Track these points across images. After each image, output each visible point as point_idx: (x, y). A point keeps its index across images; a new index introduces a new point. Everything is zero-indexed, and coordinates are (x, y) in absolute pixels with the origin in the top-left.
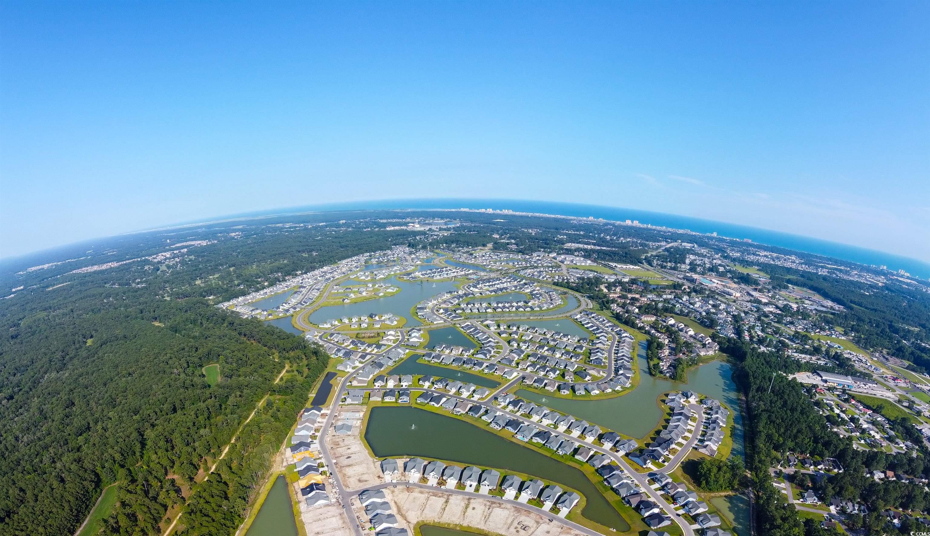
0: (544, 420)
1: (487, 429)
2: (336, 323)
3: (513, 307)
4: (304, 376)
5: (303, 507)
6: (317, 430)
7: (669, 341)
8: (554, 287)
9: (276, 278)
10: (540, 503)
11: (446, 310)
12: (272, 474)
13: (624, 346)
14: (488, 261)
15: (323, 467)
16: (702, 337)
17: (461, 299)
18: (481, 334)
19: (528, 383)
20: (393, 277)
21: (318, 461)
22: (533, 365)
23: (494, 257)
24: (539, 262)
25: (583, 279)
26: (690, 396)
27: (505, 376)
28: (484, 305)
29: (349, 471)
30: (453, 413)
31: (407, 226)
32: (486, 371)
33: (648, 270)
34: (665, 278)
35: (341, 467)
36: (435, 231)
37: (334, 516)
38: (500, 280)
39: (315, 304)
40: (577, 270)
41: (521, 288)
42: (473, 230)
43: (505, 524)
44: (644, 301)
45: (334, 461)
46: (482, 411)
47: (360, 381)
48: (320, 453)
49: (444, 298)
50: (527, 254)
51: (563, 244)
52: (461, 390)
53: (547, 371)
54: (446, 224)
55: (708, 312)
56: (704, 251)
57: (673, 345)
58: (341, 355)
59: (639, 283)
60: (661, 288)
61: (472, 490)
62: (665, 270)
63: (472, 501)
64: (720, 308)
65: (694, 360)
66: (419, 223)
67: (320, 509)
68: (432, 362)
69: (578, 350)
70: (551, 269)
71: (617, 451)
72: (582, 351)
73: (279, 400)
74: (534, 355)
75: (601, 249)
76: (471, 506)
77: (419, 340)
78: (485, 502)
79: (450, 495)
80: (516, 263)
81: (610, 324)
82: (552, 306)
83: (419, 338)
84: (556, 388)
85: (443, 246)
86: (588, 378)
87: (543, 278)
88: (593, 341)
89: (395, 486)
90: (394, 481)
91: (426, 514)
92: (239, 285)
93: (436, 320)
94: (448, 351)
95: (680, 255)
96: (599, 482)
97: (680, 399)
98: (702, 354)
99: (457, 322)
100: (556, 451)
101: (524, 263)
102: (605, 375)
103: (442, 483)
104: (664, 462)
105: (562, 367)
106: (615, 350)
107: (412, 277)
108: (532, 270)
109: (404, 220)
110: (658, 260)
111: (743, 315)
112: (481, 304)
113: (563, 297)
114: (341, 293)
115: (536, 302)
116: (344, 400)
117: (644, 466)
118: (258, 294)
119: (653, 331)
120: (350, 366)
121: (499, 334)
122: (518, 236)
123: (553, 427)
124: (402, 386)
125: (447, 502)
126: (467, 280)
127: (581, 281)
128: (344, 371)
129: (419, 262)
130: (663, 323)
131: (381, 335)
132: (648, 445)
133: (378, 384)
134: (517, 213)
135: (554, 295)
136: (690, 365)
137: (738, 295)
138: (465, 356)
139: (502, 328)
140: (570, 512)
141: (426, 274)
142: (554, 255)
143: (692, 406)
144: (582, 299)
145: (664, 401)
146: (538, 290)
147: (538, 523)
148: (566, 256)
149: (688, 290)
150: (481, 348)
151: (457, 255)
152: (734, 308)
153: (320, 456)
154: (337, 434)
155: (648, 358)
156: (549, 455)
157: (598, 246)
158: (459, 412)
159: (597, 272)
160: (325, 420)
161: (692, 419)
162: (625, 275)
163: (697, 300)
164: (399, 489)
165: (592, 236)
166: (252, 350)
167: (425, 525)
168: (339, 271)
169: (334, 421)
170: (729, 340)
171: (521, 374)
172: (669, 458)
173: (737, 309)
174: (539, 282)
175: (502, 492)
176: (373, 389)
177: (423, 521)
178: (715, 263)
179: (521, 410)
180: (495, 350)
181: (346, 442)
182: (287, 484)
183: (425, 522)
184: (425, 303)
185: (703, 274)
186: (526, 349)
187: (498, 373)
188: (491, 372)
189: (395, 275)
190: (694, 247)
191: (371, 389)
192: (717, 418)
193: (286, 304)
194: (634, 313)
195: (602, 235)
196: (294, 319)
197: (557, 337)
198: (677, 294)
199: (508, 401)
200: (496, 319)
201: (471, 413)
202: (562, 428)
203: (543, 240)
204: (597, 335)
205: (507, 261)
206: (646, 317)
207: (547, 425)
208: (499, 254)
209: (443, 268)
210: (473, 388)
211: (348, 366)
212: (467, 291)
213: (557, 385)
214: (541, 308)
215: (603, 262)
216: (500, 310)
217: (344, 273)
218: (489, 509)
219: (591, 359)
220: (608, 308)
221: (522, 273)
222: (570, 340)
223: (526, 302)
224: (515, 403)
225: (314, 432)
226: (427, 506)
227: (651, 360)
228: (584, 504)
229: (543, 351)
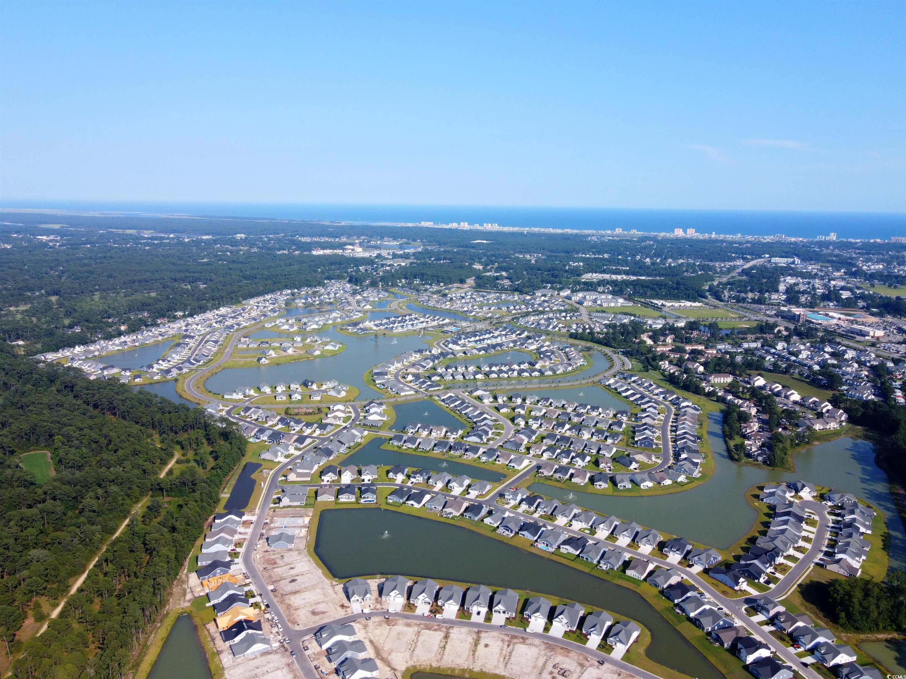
0: (574, 522)
1: (493, 537)
2: (252, 392)
3: (514, 370)
4: (209, 468)
5: (226, 659)
6: (239, 544)
7: (758, 411)
8: (572, 341)
9: (140, 319)
10: (582, 637)
11: (417, 376)
12: (168, 613)
13: (685, 419)
14: (470, 305)
15: (253, 596)
16: (814, 403)
17: (436, 361)
18: (471, 408)
19: (546, 473)
20: (331, 327)
21: (246, 589)
22: (551, 449)
23: (478, 300)
24: (546, 304)
25: (614, 326)
26: (802, 489)
27: (512, 464)
28: (471, 369)
29: (296, 601)
30: (442, 516)
31: (344, 249)
32: (484, 459)
33: (715, 307)
34: (746, 317)
35: (282, 595)
36: (387, 259)
37: (278, 669)
38: (490, 333)
39: (212, 364)
40: (604, 315)
41: (522, 344)
42: (442, 257)
43: (535, 667)
44: (712, 354)
45: (271, 587)
46: (484, 512)
47: (299, 475)
48: (246, 578)
49: (412, 359)
50: (527, 293)
51: (579, 275)
52: (450, 485)
53: (573, 458)
54: (401, 247)
55: (823, 365)
56: (813, 268)
57: (765, 417)
58: (265, 438)
59: (702, 328)
60: (739, 333)
61: (481, 619)
62: (744, 305)
63: (483, 635)
64: (846, 356)
65: (804, 437)
66: (361, 245)
67: (255, 661)
68: (404, 447)
69: (615, 428)
70: (564, 314)
71: (690, 566)
72: (621, 430)
73: (170, 503)
74: (552, 436)
75: (639, 280)
76: (483, 642)
77: (381, 418)
78: (502, 636)
79: (450, 627)
80: (512, 308)
81: (660, 390)
82: (570, 368)
83: (380, 414)
84: (587, 480)
85: (401, 282)
86: (634, 465)
87: (554, 327)
88: (636, 415)
89: (368, 617)
90: (367, 611)
91: (418, 656)
92: (71, 326)
93: (403, 390)
94: (425, 433)
95: (768, 279)
96: (667, 609)
97: (785, 492)
98: (818, 427)
99: (434, 393)
100: (597, 566)
101: (523, 307)
102: (659, 461)
103: (436, 610)
104: (768, 582)
105: (594, 451)
106: (672, 426)
107: (361, 329)
108: (537, 318)
109: (337, 240)
110: (731, 290)
111: (890, 364)
112: (466, 368)
113: (586, 355)
114: (253, 349)
115: (547, 363)
116: (277, 501)
117: (737, 588)
118: (111, 343)
119: (730, 397)
120: (282, 453)
121: (498, 409)
122: (511, 266)
123: (589, 532)
124: (363, 480)
125: (446, 637)
126: (441, 334)
127: (611, 331)
128: (272, 461)
129: (368, 307)
130: (745, 385)
131: (325, 410)
132: (738, 558)
133: (328, 478)
134: (506, 229)
135: (573, 353)
136: (797, 445)
137: (880, 333)
138: (451, 440)
139: (500, 401)
140: (628, 651)
141: (381, 324)
142: (566, 293)
143: (806, 504)
144: (614, 357)
145: (757, 497)
146: (548, 346)
147: (582, 665)
148: (587, 293)
149: (785, 333)
150: (473, 428)
151: (424, 297)
152: (873, 355)
153: (248, 581)
154: (272, 549)
155: (726, 436)
156: (587, 570)
157: (634, 275)
158: (450, 513)
159: (634, 316)
160: (250, 530)
161: (809, 521)
162: (679, 317)
163: (802, 347)
164: (374, 622)
165: (623, 260)
166: (115, 427)
167: (418, 672)
168: (246, 316)
169: (264, 531)
170: (866, 404)
171: (534, 463)
172: (777, 578)
173: (878, 356)
174: (548, 334)
175: (524, 622)
176: (321, 486)
177: (414, 667)
178: (834, 286)
179: (539, 509)
180: (494, 430)
181: (287, 560)
182: (196, 626)
183: (418, 668)
184: (384, 366)
185: (811, 305)
186: (538, 428)
187: (502, 461)
188: (490, 460)
189: (334, 326)
190: (793, 263)
191: (318, 486)
192: (854, 520)
193: (164, 361)
194: (697, 373)
195: (638, 257)
196: (179, 384)
197: (582, 411)
198: (765, 340)
199: (519, 498)
200: (490, 388)
201: (468, 515)
202: (602, 533)
203: (549, 271)
204: (643, 407)
205: (497, 304)
206: (718, 377)
207: (580, 530)
208: (485, 294)
209: (405, 316)
210: (467, 482)
211: (279, 454)
212: (444, 350)
213: (588, 475)
214: (554, 372)
215: (643, 300)
216: (494, 376)
217: (254, 319)
218: (508, 646)
219: (636, 439)
220: (656, 368)
221: (522, 321)
222: (602, 415)
223: (532, 364)
224: (530, 500)
225: (234, 548)
226: (419, 643)
227: (731, 438)
228: (648, 639)
229: (563, 431)
